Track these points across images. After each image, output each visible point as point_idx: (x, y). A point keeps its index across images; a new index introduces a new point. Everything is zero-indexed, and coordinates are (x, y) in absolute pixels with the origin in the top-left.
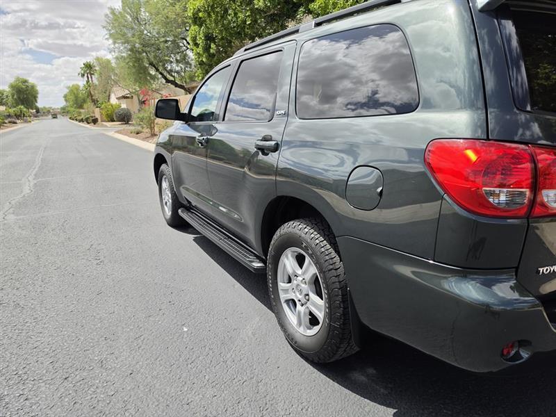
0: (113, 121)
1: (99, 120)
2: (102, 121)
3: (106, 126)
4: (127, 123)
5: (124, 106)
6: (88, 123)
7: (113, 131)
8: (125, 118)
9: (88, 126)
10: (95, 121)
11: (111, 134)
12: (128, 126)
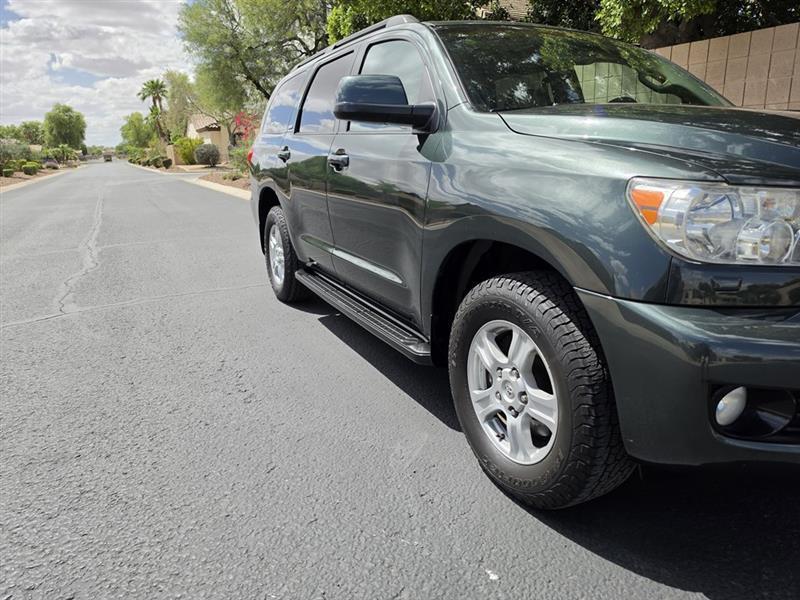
0: (192, 163)
1: (174, 163)
2: (177, 164)
3: (184, 171)
4: (213, 166)
5: (208, 141)
6: (158, 167)
7: (195, 177)
8: (210, 159)
9: (157, 171)
10: (167, 164)
11: (195, 181)
12: (215, 170)
